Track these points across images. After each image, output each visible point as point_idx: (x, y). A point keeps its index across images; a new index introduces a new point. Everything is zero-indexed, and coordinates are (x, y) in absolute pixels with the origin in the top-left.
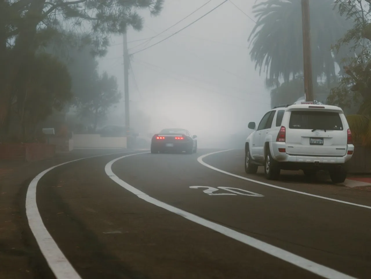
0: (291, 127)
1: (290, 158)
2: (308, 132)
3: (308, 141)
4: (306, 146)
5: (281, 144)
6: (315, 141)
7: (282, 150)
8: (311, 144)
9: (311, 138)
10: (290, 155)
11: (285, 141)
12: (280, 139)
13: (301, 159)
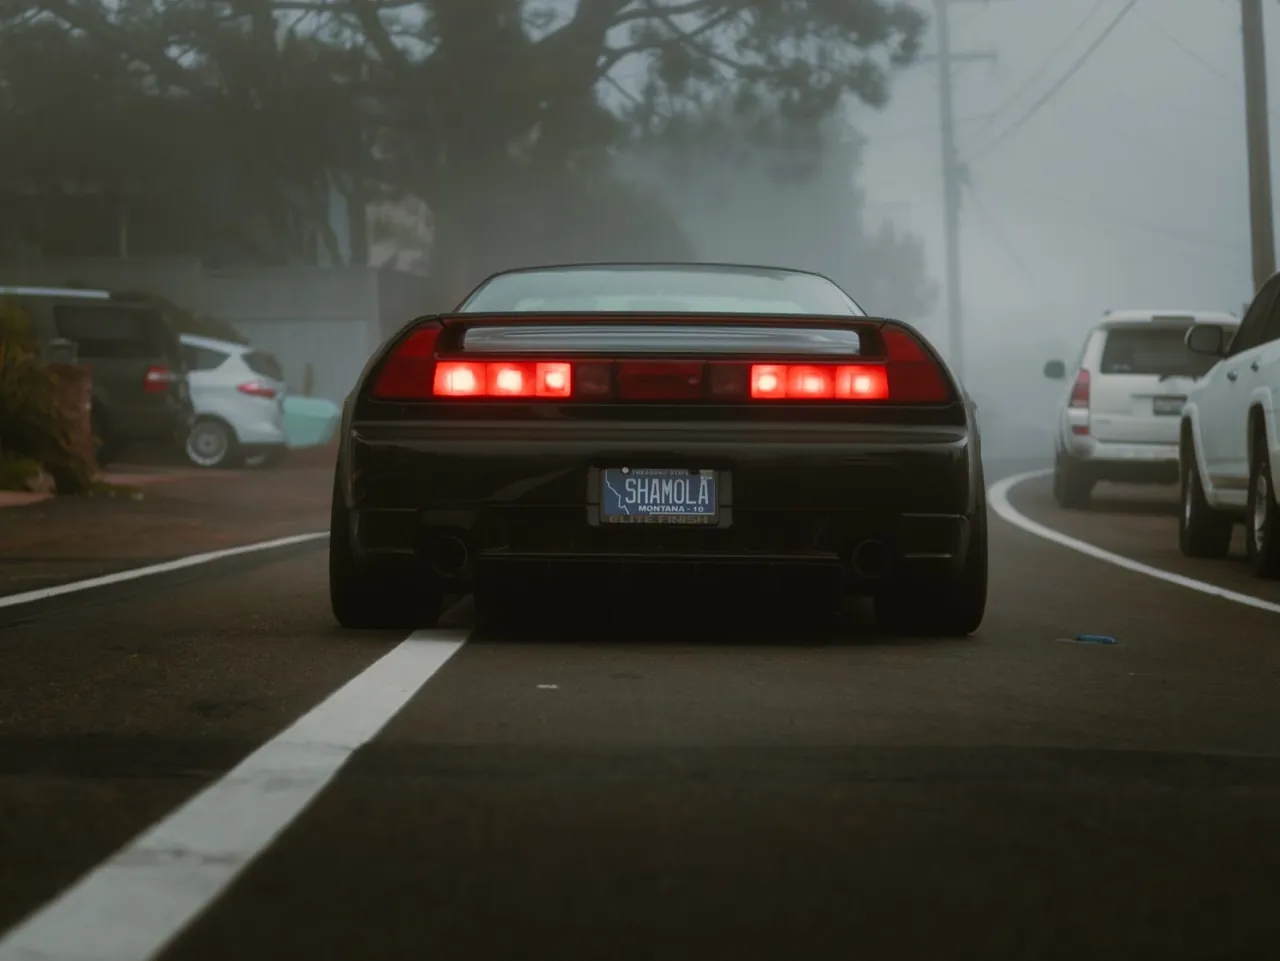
0: (1106, 368)
1: (1101, 450)
2: (1150, 383)
3: (1148, 406)
4: (1144, 418)
5: (1078, 414)
6: (1167, 406)
7: (1082, 430)
8: (1158, 412)
9: (1157, 398)
10: (1104, 441)
11: (1087, 406)
12: (1076, 403)
13: (1129, 452)
